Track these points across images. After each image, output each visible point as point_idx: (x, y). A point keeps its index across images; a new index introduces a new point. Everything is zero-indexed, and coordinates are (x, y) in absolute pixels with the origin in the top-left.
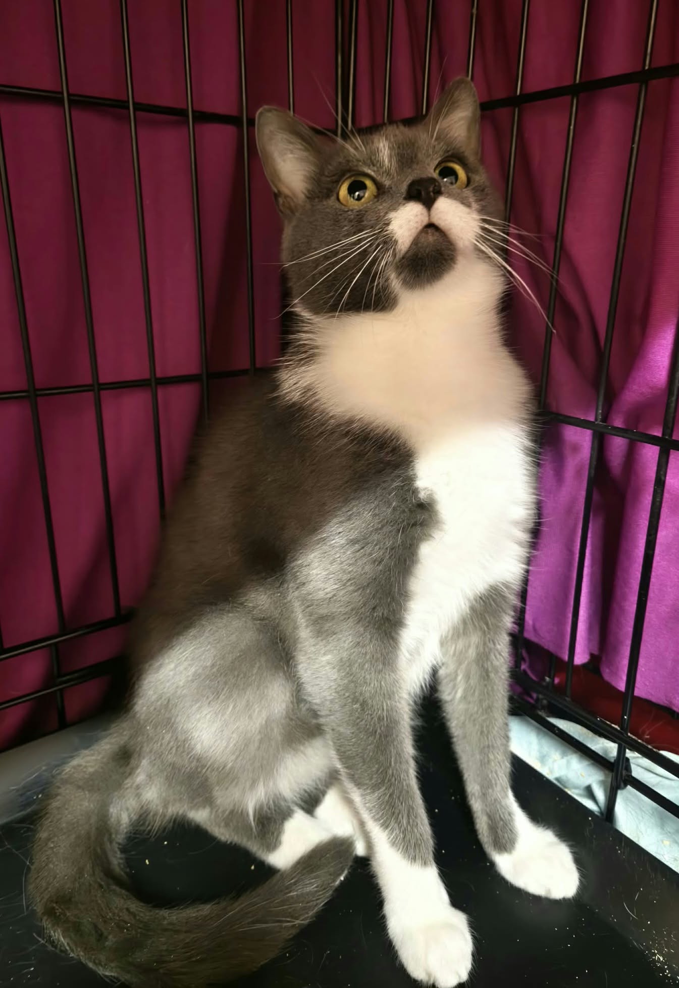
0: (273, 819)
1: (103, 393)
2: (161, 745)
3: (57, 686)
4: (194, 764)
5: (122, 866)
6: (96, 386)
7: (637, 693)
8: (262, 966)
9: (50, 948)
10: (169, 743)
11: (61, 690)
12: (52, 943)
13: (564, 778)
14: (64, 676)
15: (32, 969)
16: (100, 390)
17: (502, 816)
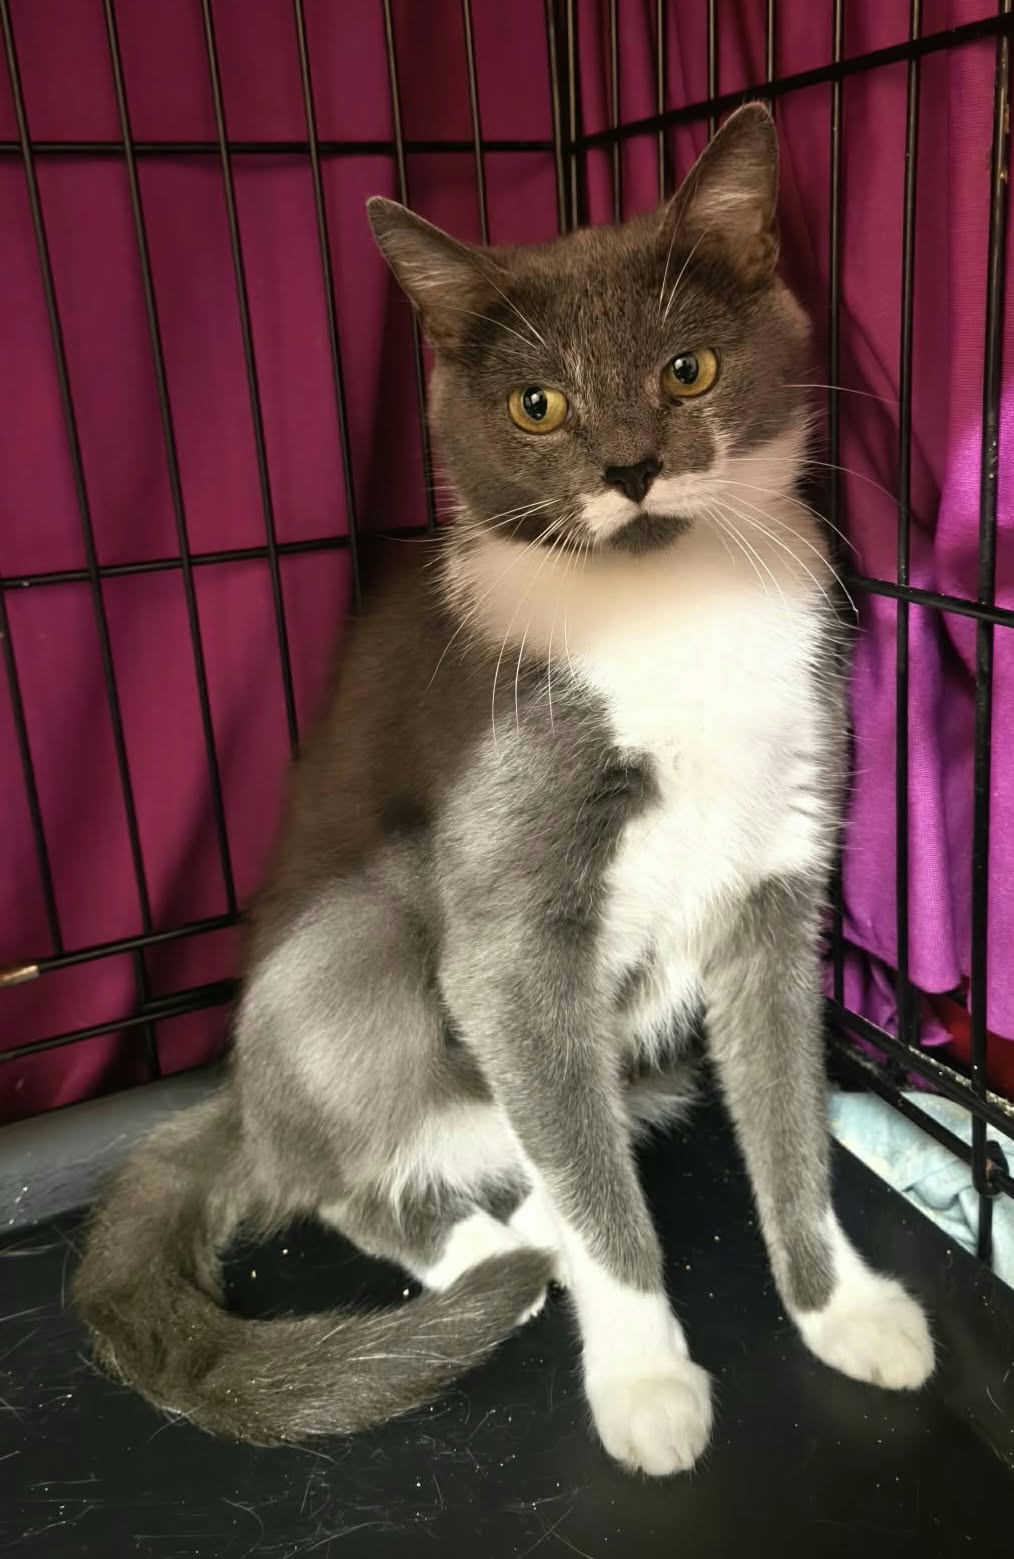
0: (437, 1219)
1: (196, 570)
2: (262, 1084)
3: (146, 1014)
4: (306, 1115)
5: (215, 1276)
6: (185, 562)
8: (392, 1420)
9: (98, 1372)
10: (271, 1081)
11: (151, 1022)
12: (102, 1367)
14: (154, 1000)
15: (69, 1396)
16: (191, 565)
17: (809, 1249)
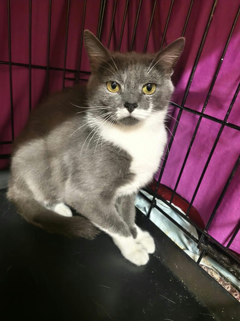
7: (161, 182)
13: (139, 205)
